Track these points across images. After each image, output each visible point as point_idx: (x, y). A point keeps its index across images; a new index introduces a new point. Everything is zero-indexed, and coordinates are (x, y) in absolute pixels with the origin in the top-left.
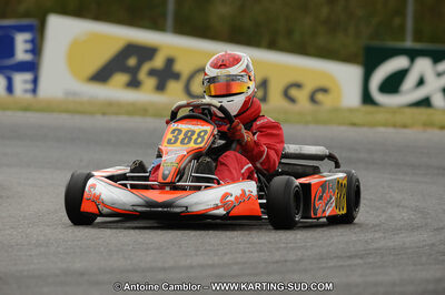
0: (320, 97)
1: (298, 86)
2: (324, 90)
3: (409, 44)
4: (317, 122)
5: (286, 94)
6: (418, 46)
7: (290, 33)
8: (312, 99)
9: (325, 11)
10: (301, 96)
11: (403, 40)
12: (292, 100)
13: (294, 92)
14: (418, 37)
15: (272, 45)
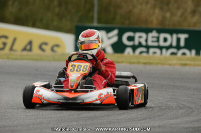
0: (55, 49)
1: (46, 44)
2: (58, 46)
3: (95, 24)
4: (55, 60)
5: (40, 48)
6: (100, 25)
7: (41, 20)
8: (52, 50)
9: (57, 10)
10: (47, 48)
11: (93, 23)
12: (43, 50)
13: (44, 47)
14: (99, 21)
15: (34, 25)
